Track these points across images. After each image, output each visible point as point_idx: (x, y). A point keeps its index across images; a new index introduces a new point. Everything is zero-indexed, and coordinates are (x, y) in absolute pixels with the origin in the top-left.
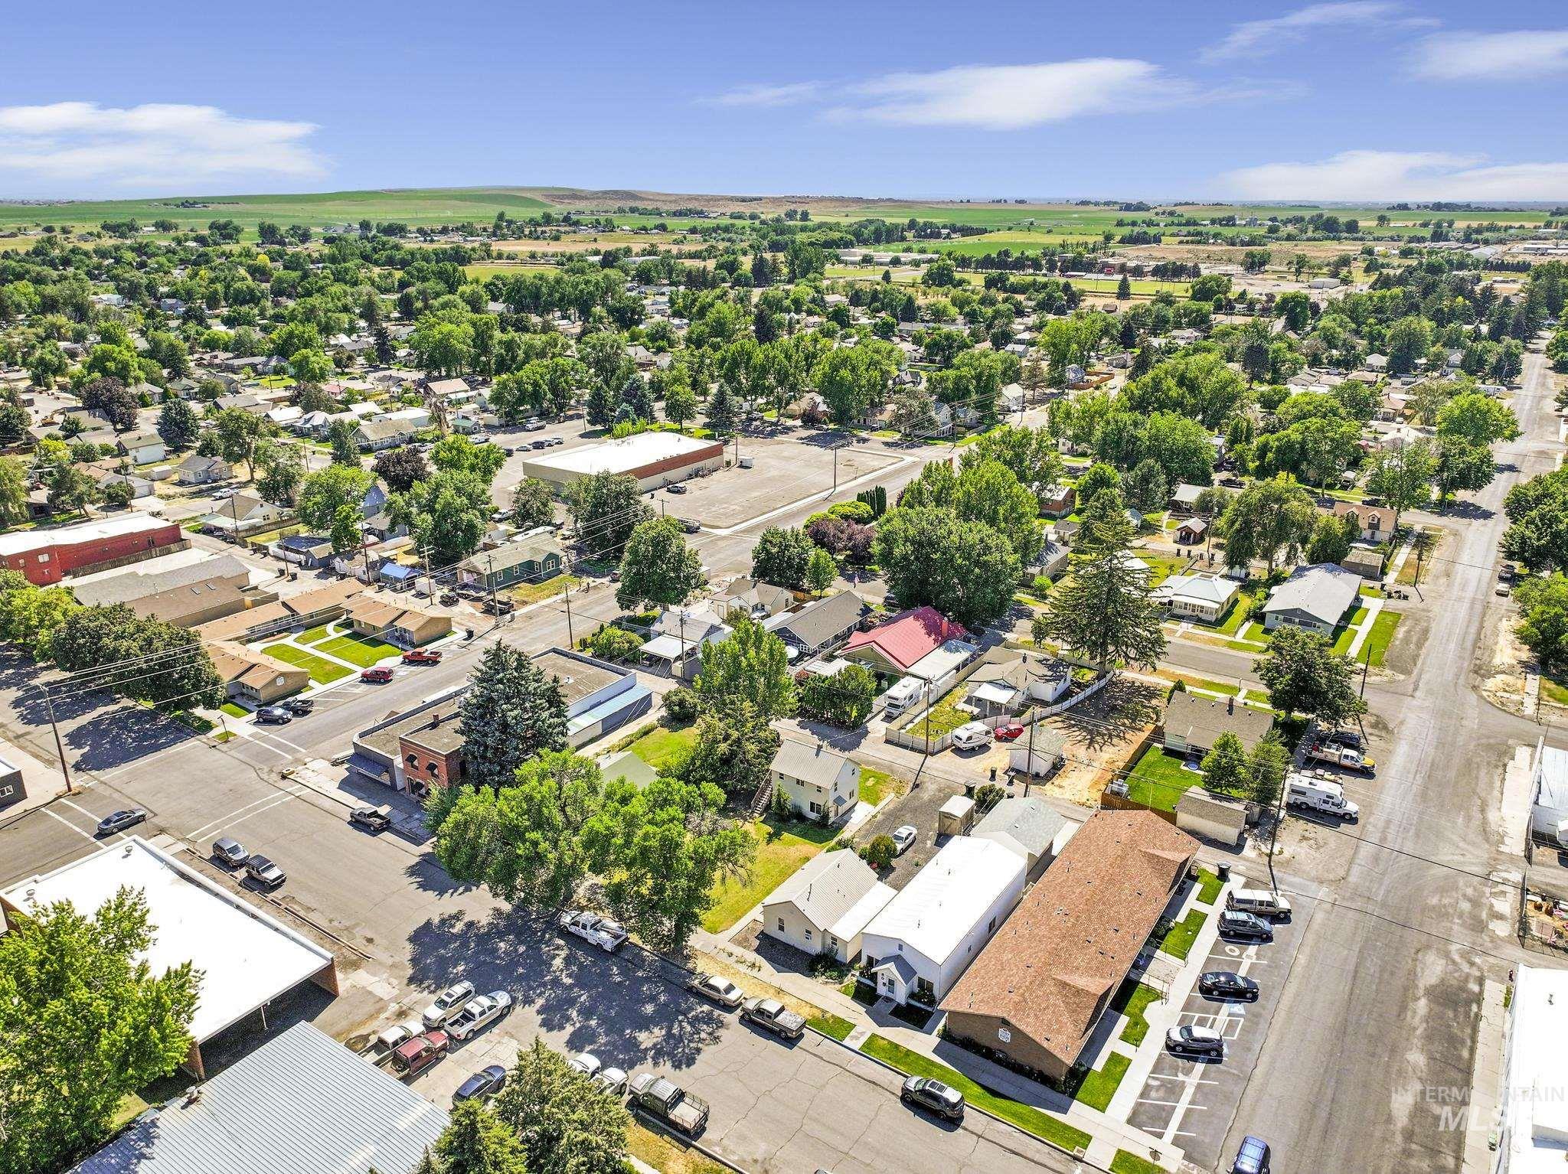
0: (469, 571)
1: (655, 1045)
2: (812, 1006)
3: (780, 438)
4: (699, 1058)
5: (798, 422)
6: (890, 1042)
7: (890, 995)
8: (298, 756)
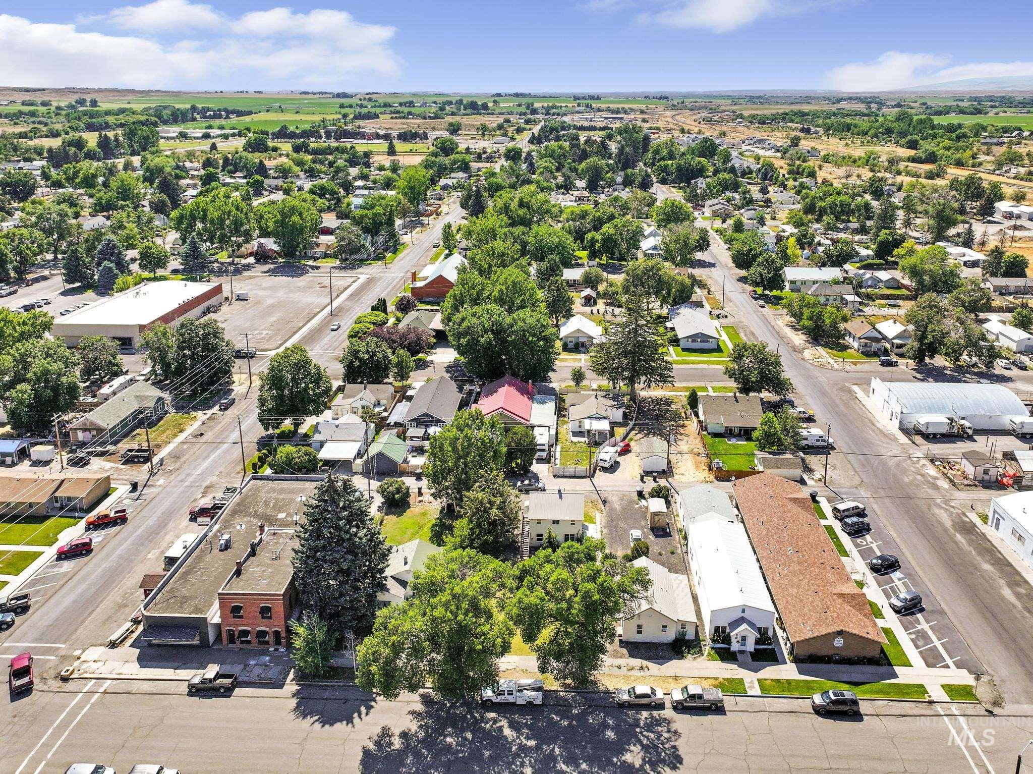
0: (85, 430)
1: (643, 760)
2: (706, 679)
3: (246, 274)
4: (681, 752)
5: (251, 260)
6: (772, 680)
7: (743, 648)
8: (63, 653)
